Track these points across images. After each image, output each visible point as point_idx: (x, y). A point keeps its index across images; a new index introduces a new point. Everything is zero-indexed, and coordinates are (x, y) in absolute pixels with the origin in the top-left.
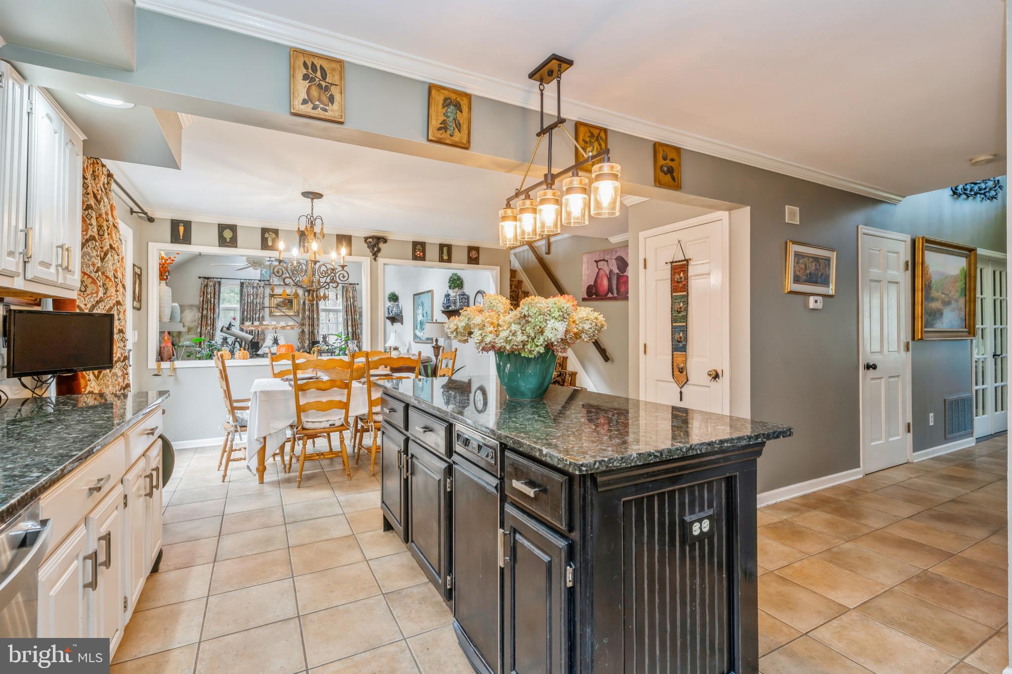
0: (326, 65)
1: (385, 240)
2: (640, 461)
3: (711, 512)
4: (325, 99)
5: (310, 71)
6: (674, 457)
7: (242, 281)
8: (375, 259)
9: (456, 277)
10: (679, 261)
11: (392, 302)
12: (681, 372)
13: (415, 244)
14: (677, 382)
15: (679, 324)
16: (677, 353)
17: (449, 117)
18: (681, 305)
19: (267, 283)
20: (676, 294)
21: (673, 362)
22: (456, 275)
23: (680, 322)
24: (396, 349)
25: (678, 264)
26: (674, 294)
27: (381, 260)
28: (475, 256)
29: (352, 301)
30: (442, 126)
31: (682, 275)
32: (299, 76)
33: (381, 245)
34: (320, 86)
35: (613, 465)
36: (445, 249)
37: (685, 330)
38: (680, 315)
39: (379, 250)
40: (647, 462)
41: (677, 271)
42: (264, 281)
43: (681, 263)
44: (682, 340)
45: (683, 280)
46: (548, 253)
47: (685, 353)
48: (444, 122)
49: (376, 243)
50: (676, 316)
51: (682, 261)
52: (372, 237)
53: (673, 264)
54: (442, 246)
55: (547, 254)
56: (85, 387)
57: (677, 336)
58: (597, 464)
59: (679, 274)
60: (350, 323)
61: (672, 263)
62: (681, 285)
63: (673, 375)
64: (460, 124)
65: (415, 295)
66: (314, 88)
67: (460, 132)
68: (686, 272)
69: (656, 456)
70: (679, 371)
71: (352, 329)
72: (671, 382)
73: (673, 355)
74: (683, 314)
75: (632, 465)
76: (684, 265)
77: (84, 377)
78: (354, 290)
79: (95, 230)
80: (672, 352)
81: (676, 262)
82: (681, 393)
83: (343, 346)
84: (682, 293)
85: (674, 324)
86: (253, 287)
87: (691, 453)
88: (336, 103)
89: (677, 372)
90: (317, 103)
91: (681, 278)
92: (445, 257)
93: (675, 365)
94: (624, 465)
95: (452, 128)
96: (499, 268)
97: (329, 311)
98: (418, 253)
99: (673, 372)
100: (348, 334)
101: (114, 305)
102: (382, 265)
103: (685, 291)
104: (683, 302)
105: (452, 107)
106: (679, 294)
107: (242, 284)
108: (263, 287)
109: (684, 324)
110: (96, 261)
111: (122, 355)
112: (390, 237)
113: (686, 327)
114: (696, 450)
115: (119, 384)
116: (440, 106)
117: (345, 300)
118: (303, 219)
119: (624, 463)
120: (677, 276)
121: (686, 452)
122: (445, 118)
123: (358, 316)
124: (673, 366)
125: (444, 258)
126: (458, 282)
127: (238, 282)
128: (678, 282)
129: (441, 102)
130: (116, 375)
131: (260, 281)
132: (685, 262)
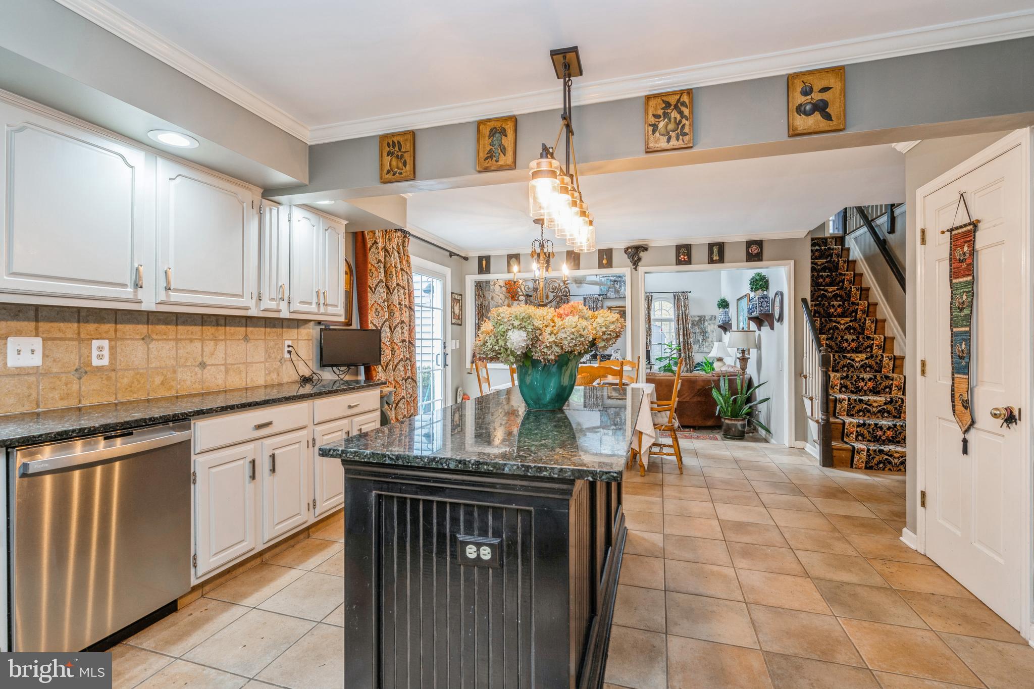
0: (401, 139)
1: (645, 249)
2: (374, 459)
3: (496, 541)
4: (401, 165)
5: (391, 148)
6: (413, 464)
7: (585, 296)
8: (635, 269)
9: (758, 278)
10: (961, 227)
11: (721, 309)
12: (966, 408)
13: (679, 248)
14: (960, 421)
15: (960, 329)
16: (959, 376)
17: (495, 145)
18: (965, 297)
19: (605, 296)
20: (957, 280)
21: (953, 390)
22: (759, 274)
23: (962, 326)
24: (720, 360)
25: (960, 231)
26: (954, 281)
27: (642, 269)
28: (756, 251)
29: (683, 309)
30: (489, 155)
31: (966, 248)
32: (385, 154)
33: (642, 254)
34: (397, 157)
35: (346, 456)
36: (715, 249)
37: (967, 338)
38: (962, 314)
39: (639, 259)
40: (381, 462)
41: (959, 243)
42: (602, 295)
43: (964, 229)
44: (965, 355)
45: (967, 256)
46: (892, 230)
47: (966, 377)
48: (490, 151)
49: (636, 253)
50: (957, 317)
51: (965, 225)
52: (631, 247)
53: (954, 233)
54: (711, 246)
55: (889, 233)
56: (376, 377)
57: (958, 349)
58: (332, 451)
59: (962, 248)
60: (681, 333)
61: (951, 230)
62: (964, 265)
63: (954, 411)
64: (505, 148)
65: (738, 300)
66: (394, 159)
67: (505, 155)
68: (972, 243)
69: (391, 459)
70: (963, 406)
71: (684, 339)
72: (952, 421)
73: (953, 379)
74: (966, 312)
75: (366, 460)
76: (969, 231)
77: (375, 370)
78: (686, 298)
79: (383, 275)
80: (953, 374)
81: (957, 228)
82: (965, 442)
83: (675, 356)
84: (965, 279)
85: (954, 330)
86: (594, 302)
87: (434, 465)
88: (408, 166)
89: (959, 407)
90: (396, 170)
91: (964, 254)
92: (716, 257)
93: (957, 395)
94: (357, 459)
95: (497, 155)
96: (792, 262)
97: (662, 320)
98: (682, 257)
99: (953, 406)
100: (680, 344)
101: (398, 323)
102: (643, 274)
103: (970, 275)
104: (967, 292)
105: (497, 135)
106: (961, 280)
107: (585, 299)
108: (602, 301)
109: (967, 329)
110: (383, 296)
111: (404, 357)
112: (651, 244)
113: (969, 333)
114: (442, 464)
115: (401, 376)
116: (487, 138)
117: (676, 309)
118: (537, 243)
119: (357, 456)
120: (959, 252)
121: (429, 463)
122: (491, 147)
123: (690, 325)
124: (953, 396)
125: (714, 259)
126: (761, 283)
127: (582, 298)
128: (961, 261)
129: (488, 133)
130: (400, 370)
131: (599, 295)
132: (970, 227)
